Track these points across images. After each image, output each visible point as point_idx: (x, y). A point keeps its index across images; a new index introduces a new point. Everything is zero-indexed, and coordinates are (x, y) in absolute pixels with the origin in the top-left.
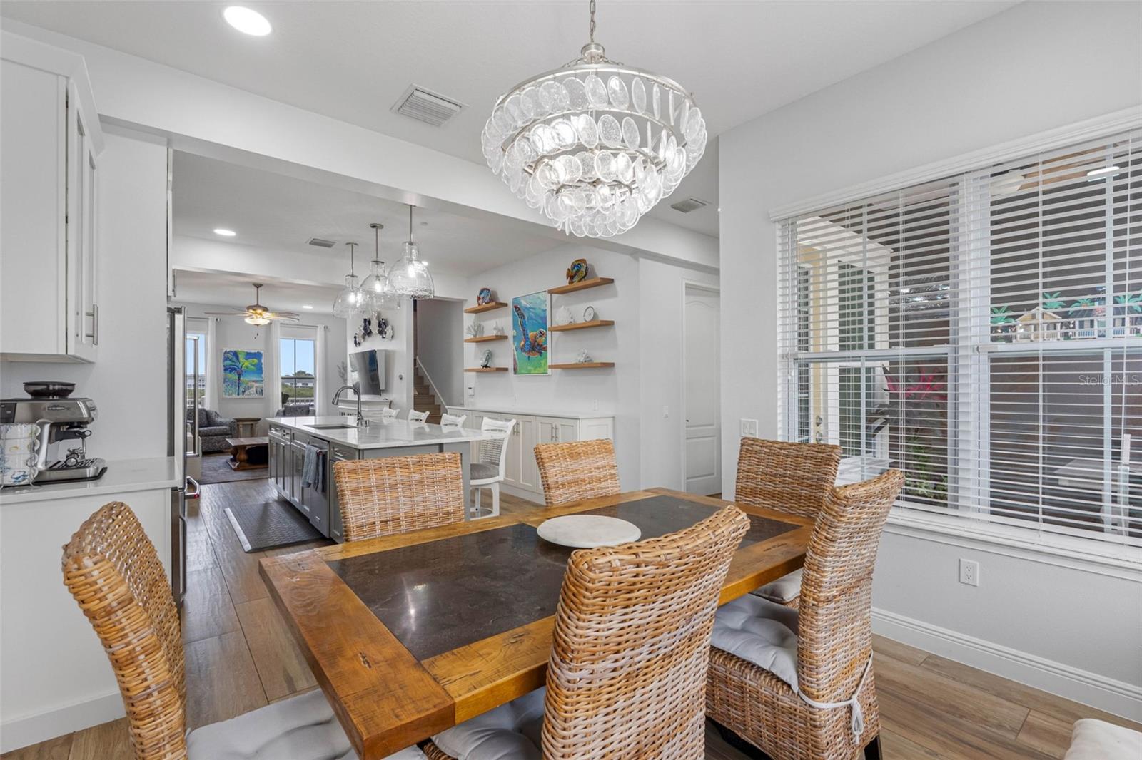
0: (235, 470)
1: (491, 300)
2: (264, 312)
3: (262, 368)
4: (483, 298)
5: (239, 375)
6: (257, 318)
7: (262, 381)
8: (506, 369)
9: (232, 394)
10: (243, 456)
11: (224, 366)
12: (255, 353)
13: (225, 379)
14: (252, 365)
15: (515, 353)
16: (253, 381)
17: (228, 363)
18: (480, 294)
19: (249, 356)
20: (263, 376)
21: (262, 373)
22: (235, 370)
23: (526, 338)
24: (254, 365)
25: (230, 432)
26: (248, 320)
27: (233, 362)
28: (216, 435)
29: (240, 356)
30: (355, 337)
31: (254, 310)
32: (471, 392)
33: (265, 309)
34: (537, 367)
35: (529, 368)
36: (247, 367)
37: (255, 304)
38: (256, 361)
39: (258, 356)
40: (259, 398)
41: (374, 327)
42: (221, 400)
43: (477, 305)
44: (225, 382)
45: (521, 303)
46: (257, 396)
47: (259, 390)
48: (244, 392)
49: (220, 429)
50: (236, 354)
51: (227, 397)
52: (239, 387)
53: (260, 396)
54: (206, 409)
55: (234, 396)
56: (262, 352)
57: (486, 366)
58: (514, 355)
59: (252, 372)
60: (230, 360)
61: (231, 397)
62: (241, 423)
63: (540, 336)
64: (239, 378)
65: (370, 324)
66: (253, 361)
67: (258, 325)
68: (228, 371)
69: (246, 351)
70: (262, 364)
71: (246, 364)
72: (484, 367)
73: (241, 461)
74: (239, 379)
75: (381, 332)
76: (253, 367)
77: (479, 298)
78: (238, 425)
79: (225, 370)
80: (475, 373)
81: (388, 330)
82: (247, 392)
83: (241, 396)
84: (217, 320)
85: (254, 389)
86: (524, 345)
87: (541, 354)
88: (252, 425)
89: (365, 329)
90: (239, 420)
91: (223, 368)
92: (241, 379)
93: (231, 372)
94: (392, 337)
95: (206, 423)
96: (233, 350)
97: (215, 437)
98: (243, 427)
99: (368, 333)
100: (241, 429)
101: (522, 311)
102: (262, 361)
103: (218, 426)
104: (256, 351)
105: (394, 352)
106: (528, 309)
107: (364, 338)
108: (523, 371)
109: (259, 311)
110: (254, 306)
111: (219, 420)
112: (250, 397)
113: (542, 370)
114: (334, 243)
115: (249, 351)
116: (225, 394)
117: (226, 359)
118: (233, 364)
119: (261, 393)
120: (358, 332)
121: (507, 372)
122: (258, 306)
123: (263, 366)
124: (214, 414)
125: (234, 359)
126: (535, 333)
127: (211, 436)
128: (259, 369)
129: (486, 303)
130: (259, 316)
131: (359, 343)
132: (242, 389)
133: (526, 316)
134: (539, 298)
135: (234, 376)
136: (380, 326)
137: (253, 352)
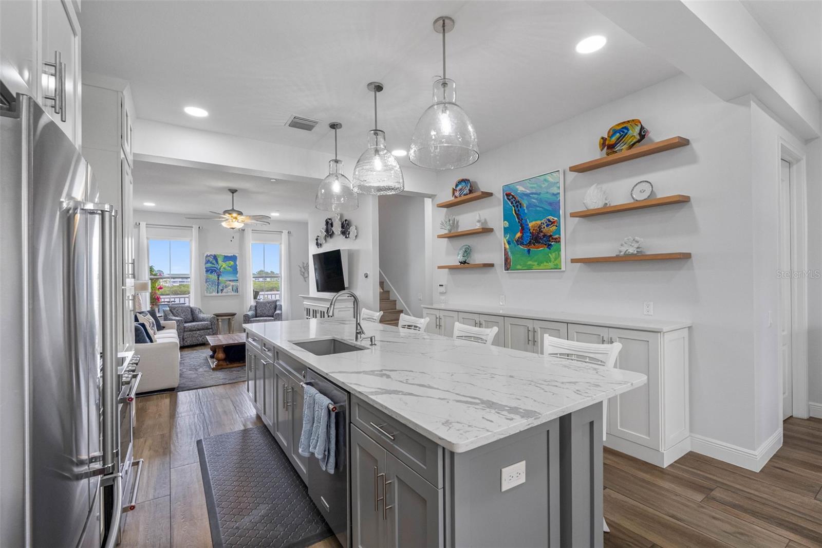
0: (213, 369)
1: (471, 191)
2: (239, 216)
3: (237, 269)
4: (460, 190)
5: (219, 276)
6: (232, 221)
7: (237, 280)
8: (492, 265)
9: (212, 293)
10: (221, 355)
11: (206, 268)
12: (231, 256)
13: (206, 280)
14: (229, 267)
15: (507, 246)
16: (230, 281)
17: (209, 265)
18: (457, 186)
19: (227, 258)
20: (238, 276)
21: (237, 274)
22: (215, 271)
23: (523, 228)
24: (230, 267)
25: (210, 327)
26: (224, 224)
27: (213, 264)
28: (199, 330)
29: (219, 259)
30: (317, 239)
31: (230, 214)
32: (442, 289)
33: (240, 213)
34: (542, 262)
35: (530, 263)
36: (224, 268)
37: (231, 208)
38: (232, 263)
39: (233, 258)
40: (234, 295)
41: (337, 228)
42: (204, 297)
43: (453, 198)
44: (206, 282)
45: (517, 189)
46: (233, 293)
47: (235, 288)
48: (222, 290)
49: (202, 324)
50: (215, 257)
51: (209, 295)
52: (219, 287)
53: (235, 294)
54: (191, 306)
55: (214, 294)
56: (237, 255)
57: (465, 262)
58: (505, 249)
59: (228, 273)
60: (211, 263)
61: (211, 295)
62: (220, 318)
63: (547, 226)
64: (218, 278)
65: (332, 226)
66: (230, 263)
67: (233, 228)
68: (209, 273)
69: (223, 254)
70: (237, 265)
71: (224, 266)
72: (461, 263)
73: (219, 360)
74: (218, 280)
75: (343, 233)
76: (229, 268)
77: (454, 190)
78: (218, 319)
79: (207, 271)
80: (447, 270)
81: (352, 230)
82: (224, 291)
83: (220, 294)
84: (199, 228)
85: (230, 287)
86: (521, 238)
87: (549, 246)
88: (229, 319)
89: (327, 231)
90: (218, 315)
91: (205, 270)
92: (220, 279)
93: (211, 272)
94: (356, 236)
95: (191, 318)
96: (213, 253)
97: (198, 332)
98: (222, 322)
99: (329, 234)
100: (220, 323)
101: (518, 199)
102: (237, 263)
103: (201, 321)
104: (232, 255)
105: (358, 251)
106: (527, 195)
107: (325, 239)
108: (519, 267)
109: (235, 215)
110: (230, 210)
111: (201, 316)
112: (227, 294)
113: (551, 265)
114: (317, 123)
115: (226, 255)
116: (207, 292)
117: (208, 262)
118: (213, 266)
119: (237, 291)
120: (320, 234)
121: (493, 269)
122: (233, 210)
123: (238, 267)
124: (198, 310)
125: (214, 262)
126: (539, 222)
127: (195, 330)
128: (235, 270)
129: (465, 195)
130: (234, 220)
131: (321, 245)
132: (220, 288)
133: (525, 203)
134: (545, 180)
135: (214, 277)
136: (343, 227)
137: (230, 255)
